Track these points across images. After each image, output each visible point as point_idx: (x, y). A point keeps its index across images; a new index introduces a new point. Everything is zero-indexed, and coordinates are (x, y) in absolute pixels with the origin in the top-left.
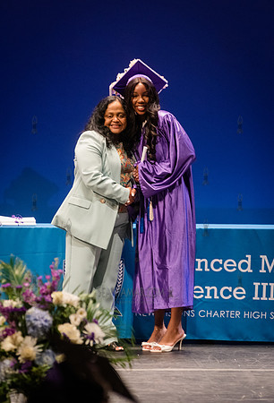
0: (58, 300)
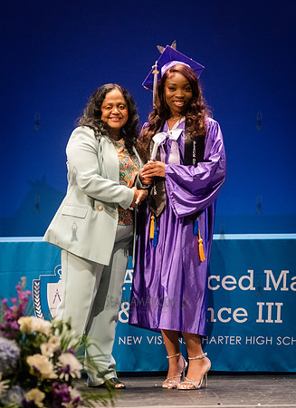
0: (26, 327)
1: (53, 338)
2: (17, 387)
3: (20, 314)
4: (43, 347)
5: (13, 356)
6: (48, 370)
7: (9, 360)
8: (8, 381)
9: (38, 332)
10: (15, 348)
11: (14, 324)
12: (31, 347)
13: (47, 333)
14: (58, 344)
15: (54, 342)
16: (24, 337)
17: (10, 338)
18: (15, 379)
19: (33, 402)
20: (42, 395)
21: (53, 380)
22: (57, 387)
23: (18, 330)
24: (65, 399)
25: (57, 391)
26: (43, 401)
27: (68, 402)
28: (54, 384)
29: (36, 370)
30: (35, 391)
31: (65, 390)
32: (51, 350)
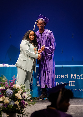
0: (15, 87)
5: (12, 94)
9: (18, 88)
11: (12, 86)
17: (11, 89)
18: (12, 99)
23: (13, 88)
24: (24, 104)
28: (21, 100)
29: (17, 97)
30: (17, 102)
32: (20, 92)
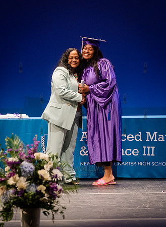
1: (50, 162)
2: (33, 184)
3: (35, 151)
4: (45, 166)
5: (32, 170)
6: (47, 177)
7: (30, 172)
8: (29, 182)
9: (43, 160)
10: (33, 167)
11: (32, 156)
12: (40, 166)
13: (47, 160)
14: (52, 165)
15: (50, 164)
16: (36, 162)
17: (31, 162)
18: (32, 181)
19: (40, 191)
20: (45, 188)
21: (50, 181)
22: (51, 184)
23: (34, 159)
24: (55, 190)
25: (51, 186)
26: (45, 191)
27: (56, 191)
28: (50, 183)
29: (42, 176)
30: (42, 186)
31: (55, 185)
32: (49, 168)
